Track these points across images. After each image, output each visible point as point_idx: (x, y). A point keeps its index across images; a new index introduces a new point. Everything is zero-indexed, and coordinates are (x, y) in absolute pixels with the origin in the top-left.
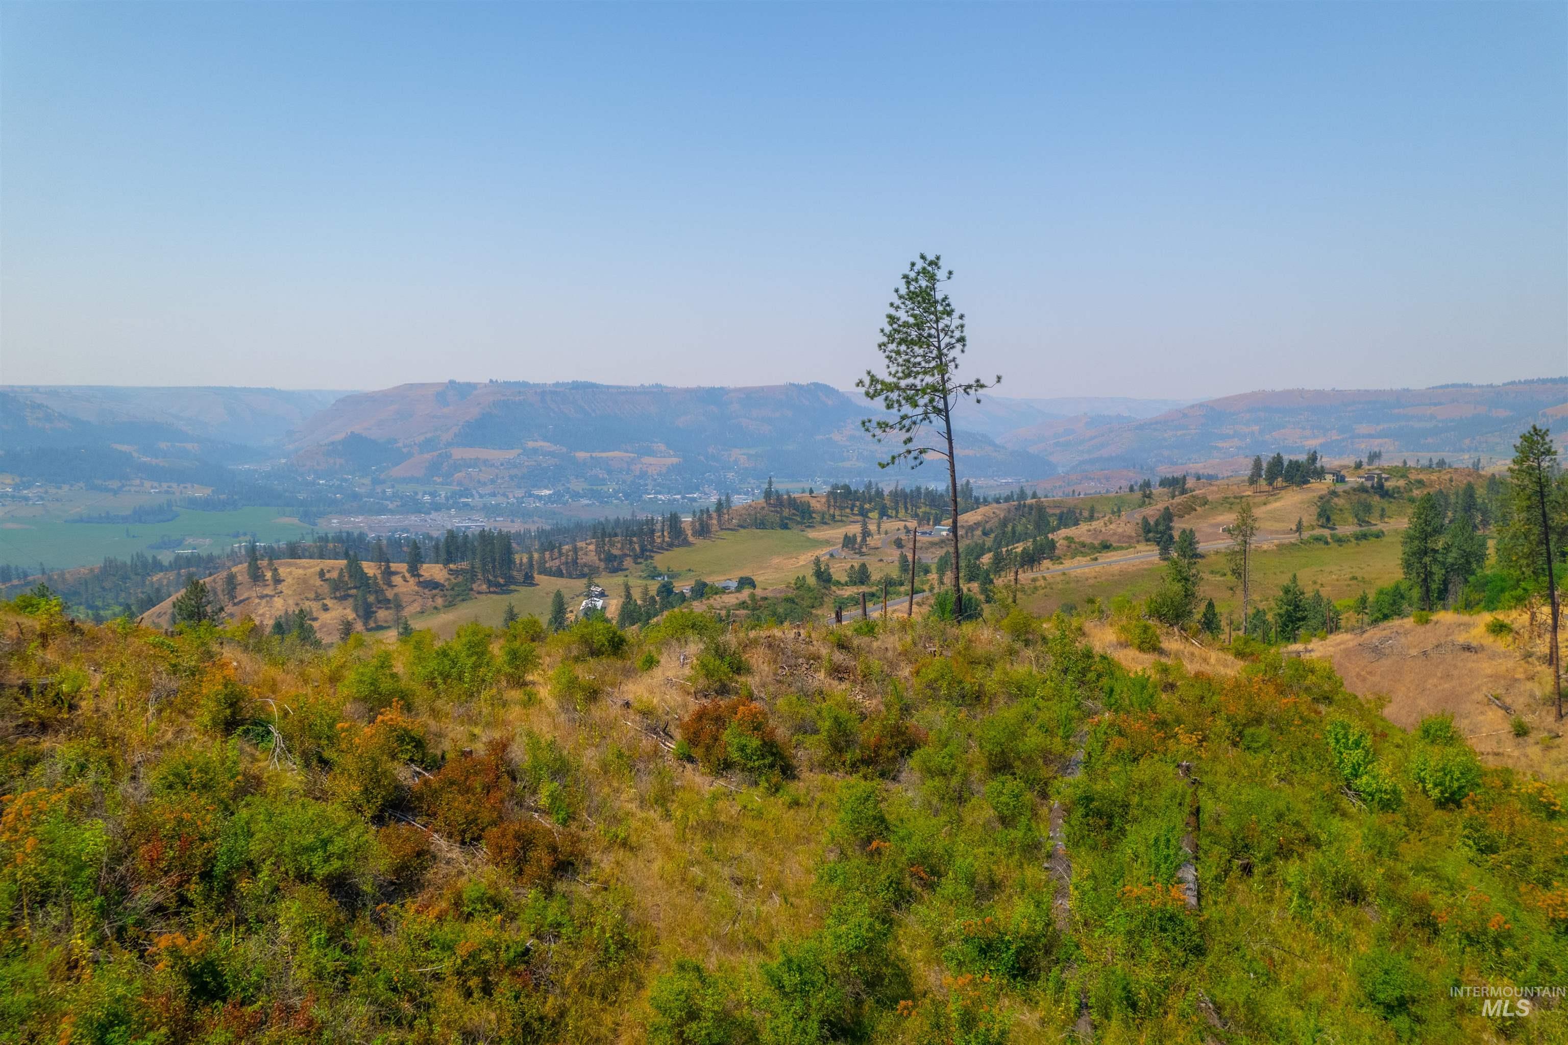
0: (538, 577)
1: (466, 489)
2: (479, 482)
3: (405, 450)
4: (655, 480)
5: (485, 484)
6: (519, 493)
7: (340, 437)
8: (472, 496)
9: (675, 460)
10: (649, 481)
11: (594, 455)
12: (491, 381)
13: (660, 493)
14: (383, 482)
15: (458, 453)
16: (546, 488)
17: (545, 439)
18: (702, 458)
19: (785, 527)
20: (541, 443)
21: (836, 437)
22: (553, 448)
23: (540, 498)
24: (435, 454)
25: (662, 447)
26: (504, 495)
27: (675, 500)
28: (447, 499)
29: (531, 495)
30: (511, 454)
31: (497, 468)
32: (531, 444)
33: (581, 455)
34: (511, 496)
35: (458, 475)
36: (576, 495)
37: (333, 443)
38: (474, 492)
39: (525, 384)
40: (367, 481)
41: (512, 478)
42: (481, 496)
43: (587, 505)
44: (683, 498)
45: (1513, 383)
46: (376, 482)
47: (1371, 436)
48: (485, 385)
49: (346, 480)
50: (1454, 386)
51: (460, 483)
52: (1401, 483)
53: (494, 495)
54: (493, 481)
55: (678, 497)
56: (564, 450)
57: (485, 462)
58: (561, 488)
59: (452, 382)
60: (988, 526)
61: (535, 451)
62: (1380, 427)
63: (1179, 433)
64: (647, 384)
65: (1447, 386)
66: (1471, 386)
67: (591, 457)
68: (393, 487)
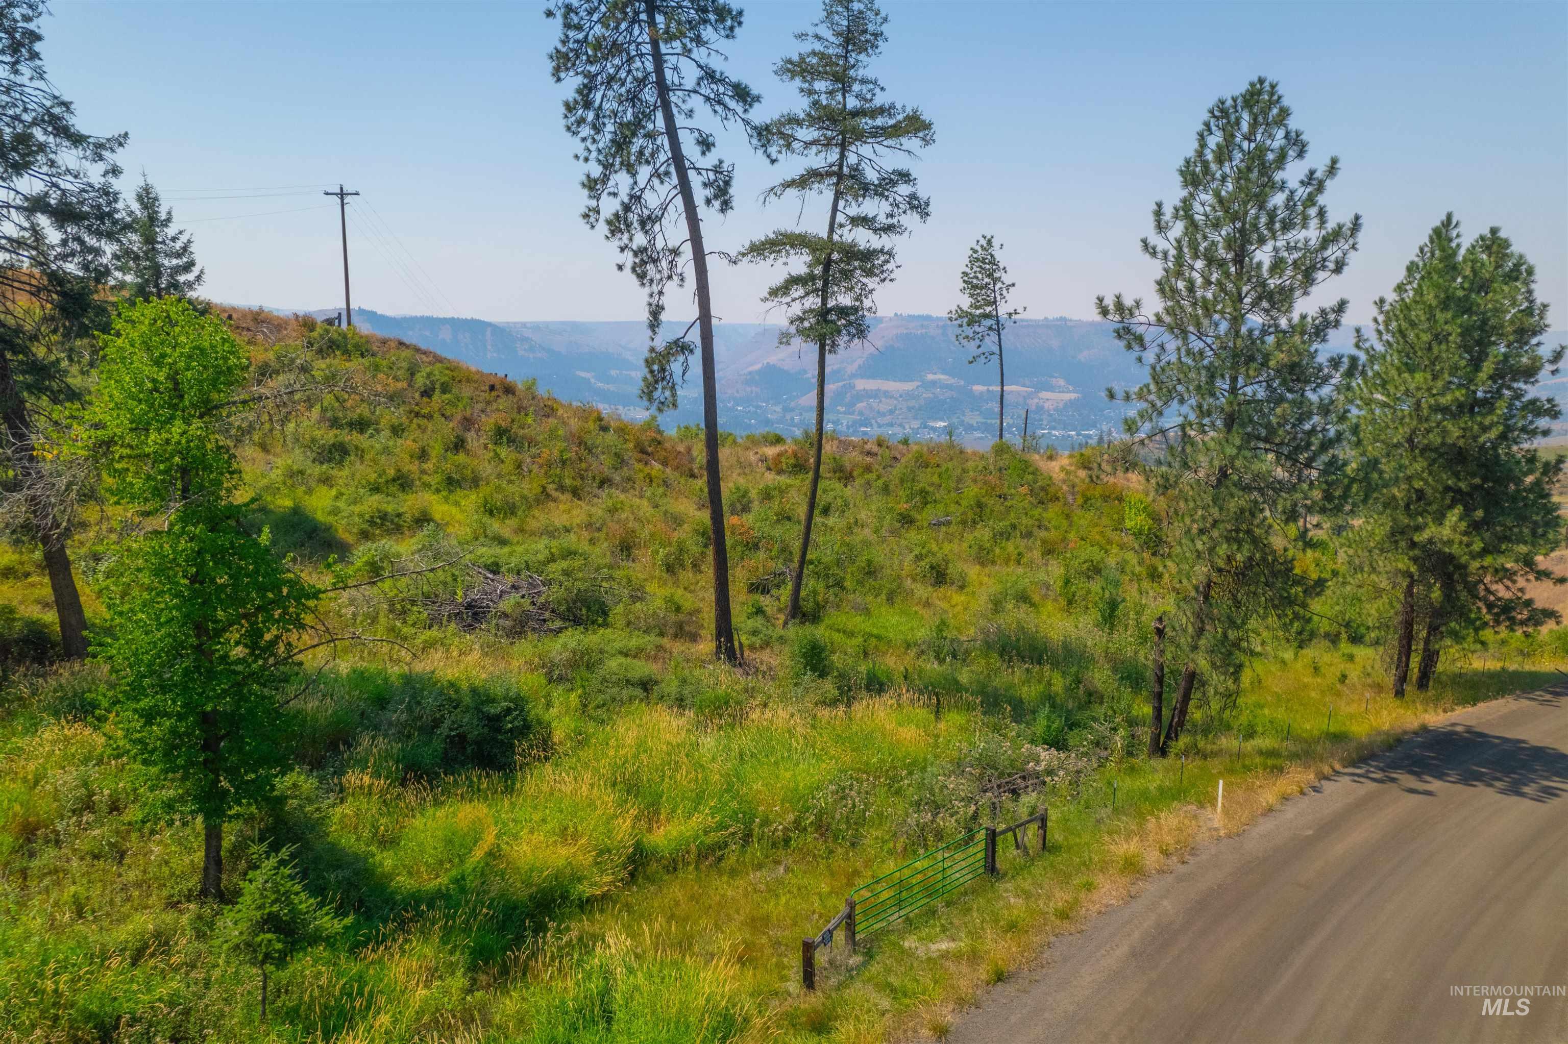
1: (866, 419)
2: (879, 412)
4: (1051, 415)
5: (883, 415)
6: (916, 424)
7: (757, 367)
8: (871, 425)
9: (1073, 396)
10: (1044, 417)
11: (991, 388)
12: (896, 314)
13: (1054, 429)
14: (792, 410)
15: (861, 384)
16: (942, 420)
17: (943, 372)
18: (1102, 394)
20: (942, 377)
22: (951, 381)
23: (934, 429)
24: (841, 384)
25: (1062, 382)
26: (901, 425)
27: (1069, 436)
28: (848, 427)
29: (925, 427)
30: (909, 386)
31: (896, 399)
32: (930, 377)
33: (980, 389)
34: (907, 426)
35: (860, 405)
36: (970, 428)
37: (750, 373)
38: (873, 422)
39: (928, 318)
40: (778, 409)
41: (910, 409)
42: (880, 426)
44: (1078, 435)
46: (786, 410)
48: (891, 319)
49: (761, 407)
51: (861, 413)
53: (891, 425)
54: (891, 412)
55: (1073, 433)
56: (962, 383)
57: (886, 392)
58: (955, 421)
61: (934, 383)
64: (1051, 318)
67: (988, 390)
68: (801, 414)
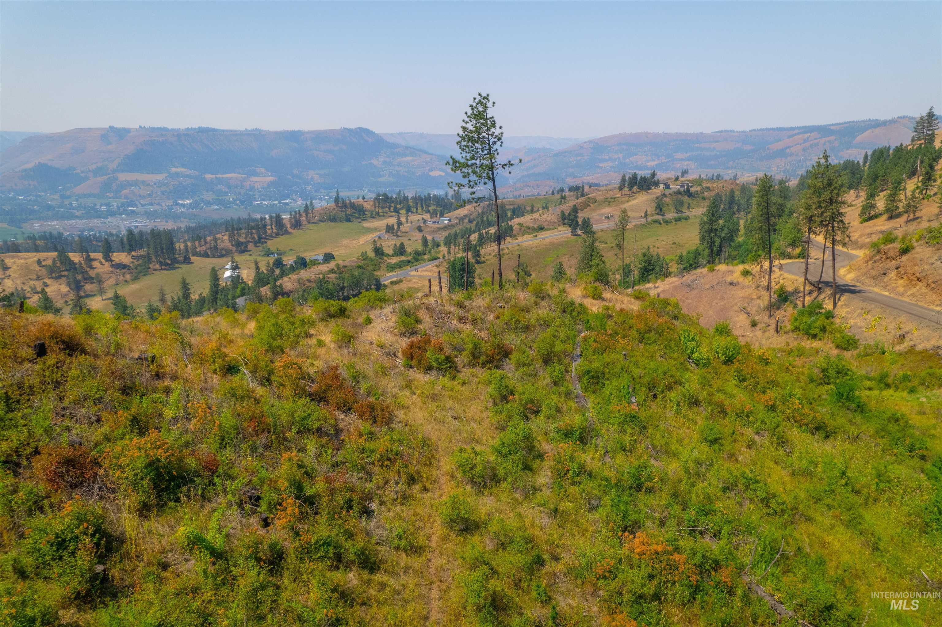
0: (193, 258)
1: (131, 201)
2: (140, 196)
3: (83, 175)
4: (260, 192)
5: (144, 197)
6: (170, 203)
7: (30, 166)
8: (136, 205)
9: (272, 179)
10: (256, 193)
11: (218, 176)
12: (140, 127)
13: (264, 200)
14: (69, 197)
15: (123, 177)
16: (188, 199)
17: (183, 166)
18: (290, 177)
19: (349, 220)
20: (180, 169)
21: (375, 162)
22: (189, 172)
23: (184, 206)
24: (106, 177)
25: (263, 170)
26: (159, 204)
27: (274, 204)
28: (118, 208)
29: (177, 204)
30: (160, 177)
31: (152, 186)
32: (174, 170)
33: (209, 176)
34: (163, 204)
35: (124, 192)
36: (208, 203)
37: (25, 170)
38: (137, 203)
39: (165, 129)
40: (56, 197)
41: (163, 193)
42: (143, 206)
43: (217, 209)
44: (280, 203)
45: (754, 130)
46: (63, 197)
47: (682, 160)
48: (137, 130)
49: (40, 196)
50: (726, 131)
51: (126, 197)
52: (699, 189)
53: (152, 204)
54: (150, 195)
55: (276, 202)
56: (197, 173)
57: (143, 182)
58: (197, 199)
59: (111, 127)
60: (472, 217)
61: (177, 174)
62: (688, 155)
63: (578, 158)
64: (249, 129)
65: (722, 131)
66: (733, 131)
67: (216, 178)
68: (77, 200)
